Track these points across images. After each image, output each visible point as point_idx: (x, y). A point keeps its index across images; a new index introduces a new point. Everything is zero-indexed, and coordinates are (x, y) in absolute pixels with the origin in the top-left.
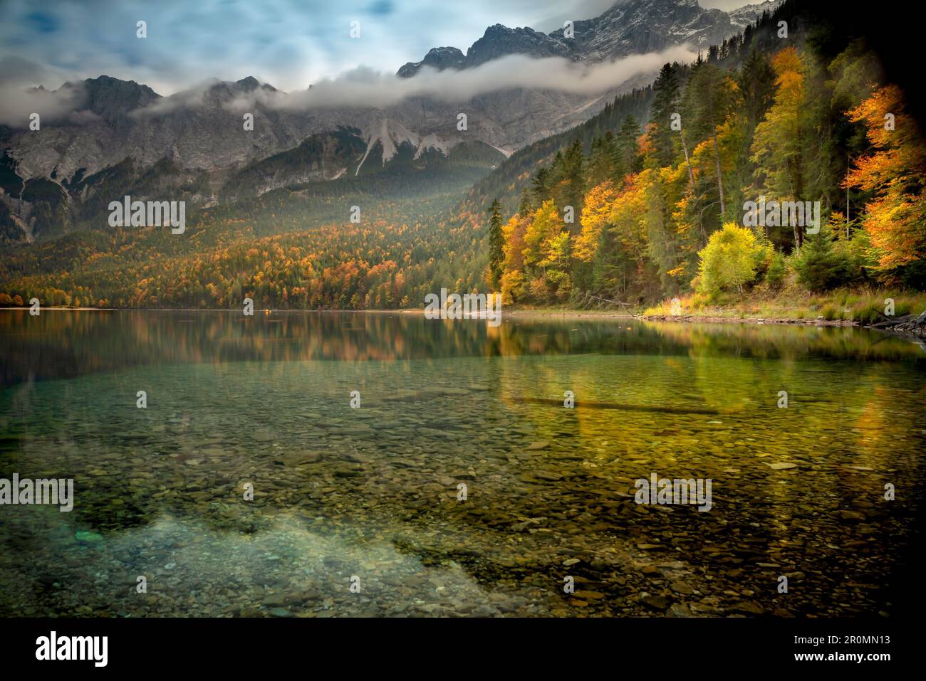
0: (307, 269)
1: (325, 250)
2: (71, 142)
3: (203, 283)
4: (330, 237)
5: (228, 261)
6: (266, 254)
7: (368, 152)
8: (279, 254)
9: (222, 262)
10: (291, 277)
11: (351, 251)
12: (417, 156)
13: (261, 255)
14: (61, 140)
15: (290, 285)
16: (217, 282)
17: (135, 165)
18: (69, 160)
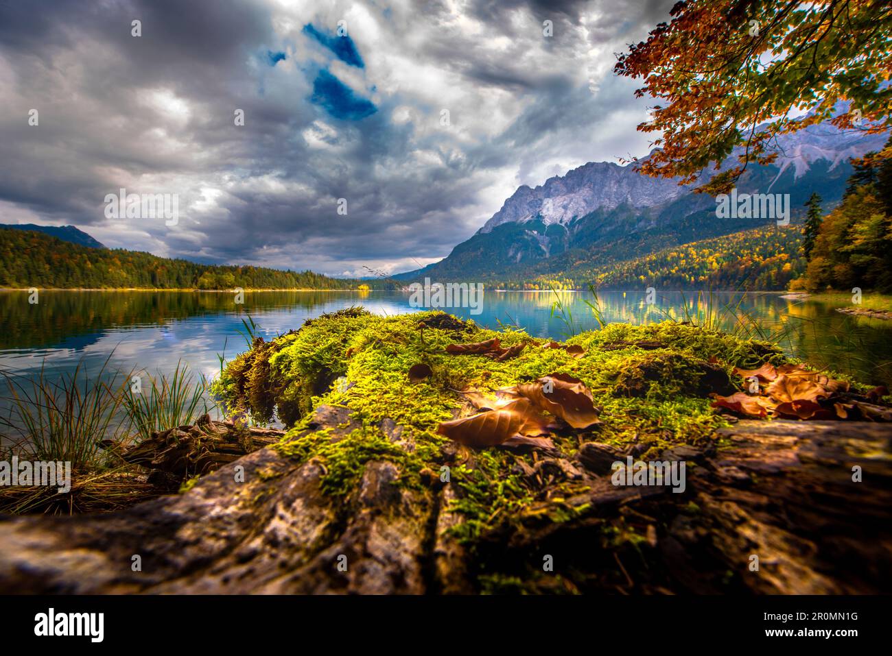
0: (711, 263)
1: (728, 250)
2: (570, 203)
3: (637, 275)
4: (736, 240)
5: (655, 261)
6: (682, 255)
7: (780, 174)
8: (692, 255)
9: (650, 262)
10: (698, 269)
11: (751, 249)
12: (831, 169)
13: (679, 257)
14: (565, 202)
15: (697, 275)
16: (646, 274)
17: (605, 210)
18: (569, 212)
